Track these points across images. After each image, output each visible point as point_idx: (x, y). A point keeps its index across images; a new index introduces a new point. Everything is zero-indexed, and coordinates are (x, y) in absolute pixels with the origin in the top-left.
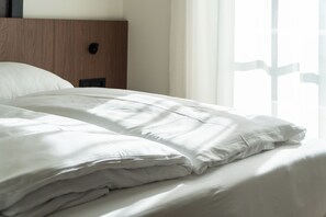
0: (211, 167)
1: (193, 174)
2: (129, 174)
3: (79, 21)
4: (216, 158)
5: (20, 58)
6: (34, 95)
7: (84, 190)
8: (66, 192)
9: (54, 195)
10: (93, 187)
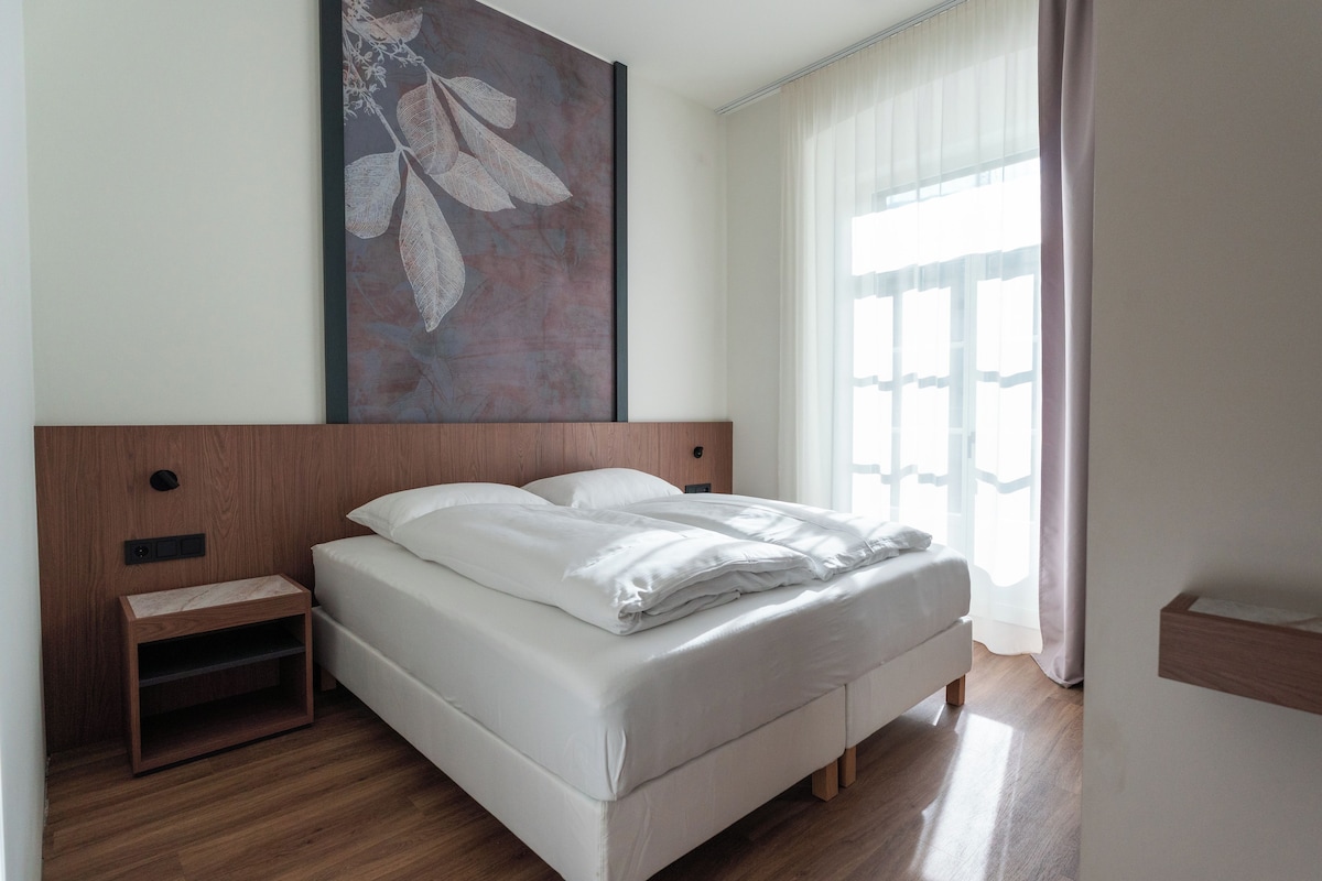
0: (837, 574)
1: (819, 581)
2: (755, 578)
3: (683, 423)
4: (841, 565)
5: (627, 464)
6: (651, 501)
7: (717, 593)
8: (702, 594)
9: (692, 597)
10: (724, 591)
